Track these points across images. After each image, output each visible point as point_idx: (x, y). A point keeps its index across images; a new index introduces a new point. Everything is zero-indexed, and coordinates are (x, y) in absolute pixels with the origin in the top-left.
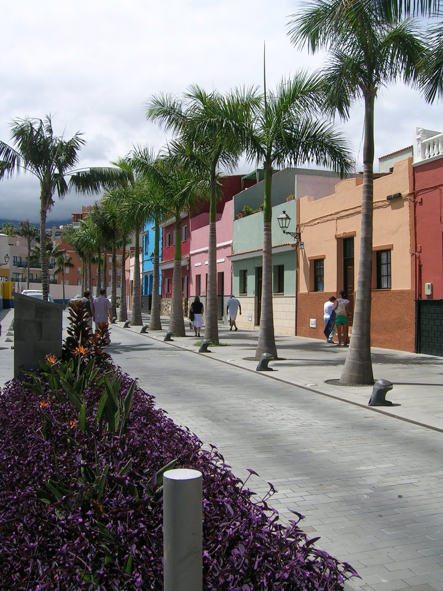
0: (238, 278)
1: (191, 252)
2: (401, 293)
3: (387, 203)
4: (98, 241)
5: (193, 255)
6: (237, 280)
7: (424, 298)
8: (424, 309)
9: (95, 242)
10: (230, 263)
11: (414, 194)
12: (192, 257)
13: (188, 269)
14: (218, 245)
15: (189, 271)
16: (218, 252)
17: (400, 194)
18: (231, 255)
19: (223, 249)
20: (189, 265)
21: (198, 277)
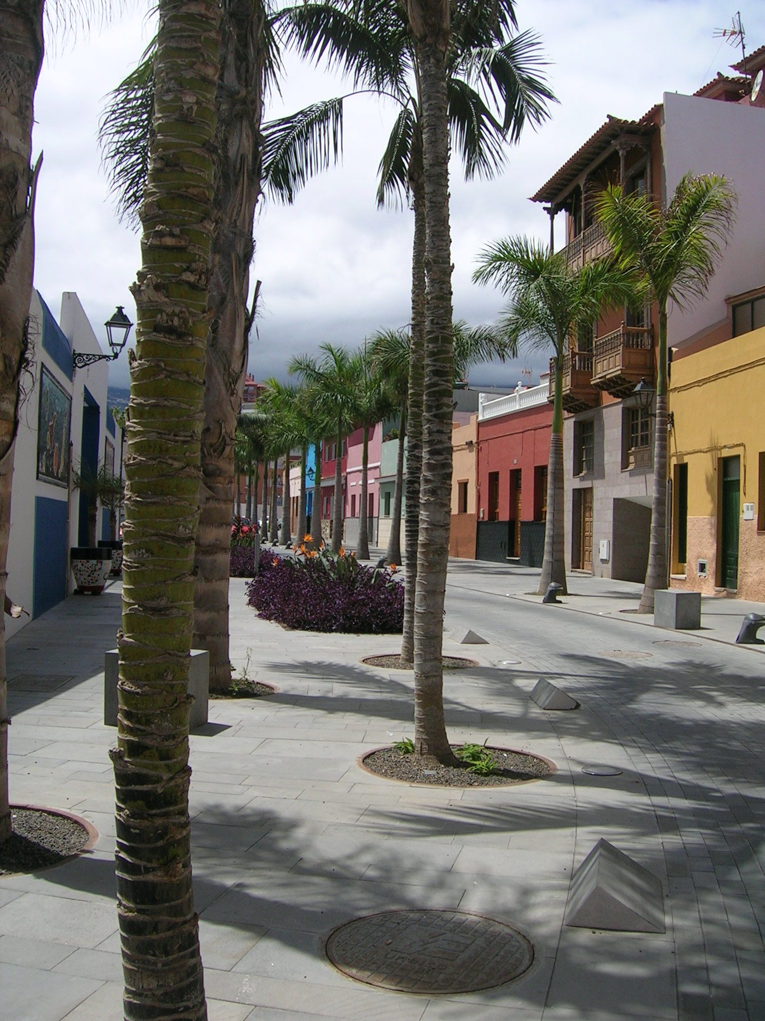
0: (384, 500)
1: (348, 470)
2: (471, 515)
3: (466, 446)
4: (249, 454)
5: (350, 473)
6: (383, 501)
7: (481, 520)
8: (482, 527)
9: (245, 454)
10: (378, 485)
11: (478, 443)
12: (348, 476)
13: (344, 488)
14: (369, 466)
15: (346, 490)
16: (369, 472)
17: (472, 442)
18: (378, 476)
19: (373, 470)
20: (346, 484)
21: (354, 497)
